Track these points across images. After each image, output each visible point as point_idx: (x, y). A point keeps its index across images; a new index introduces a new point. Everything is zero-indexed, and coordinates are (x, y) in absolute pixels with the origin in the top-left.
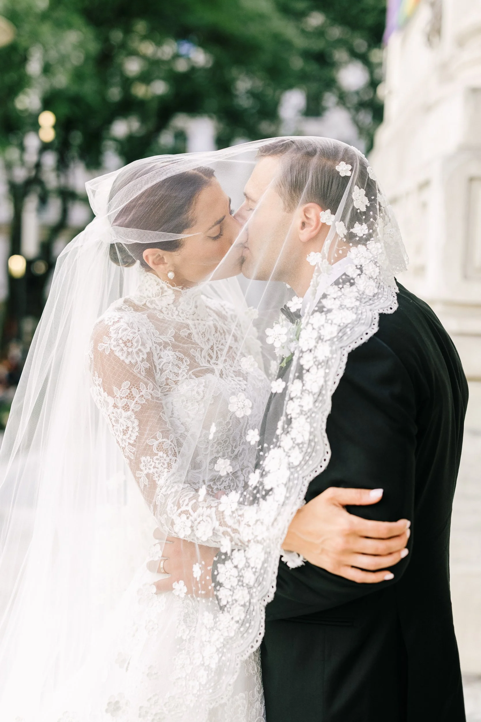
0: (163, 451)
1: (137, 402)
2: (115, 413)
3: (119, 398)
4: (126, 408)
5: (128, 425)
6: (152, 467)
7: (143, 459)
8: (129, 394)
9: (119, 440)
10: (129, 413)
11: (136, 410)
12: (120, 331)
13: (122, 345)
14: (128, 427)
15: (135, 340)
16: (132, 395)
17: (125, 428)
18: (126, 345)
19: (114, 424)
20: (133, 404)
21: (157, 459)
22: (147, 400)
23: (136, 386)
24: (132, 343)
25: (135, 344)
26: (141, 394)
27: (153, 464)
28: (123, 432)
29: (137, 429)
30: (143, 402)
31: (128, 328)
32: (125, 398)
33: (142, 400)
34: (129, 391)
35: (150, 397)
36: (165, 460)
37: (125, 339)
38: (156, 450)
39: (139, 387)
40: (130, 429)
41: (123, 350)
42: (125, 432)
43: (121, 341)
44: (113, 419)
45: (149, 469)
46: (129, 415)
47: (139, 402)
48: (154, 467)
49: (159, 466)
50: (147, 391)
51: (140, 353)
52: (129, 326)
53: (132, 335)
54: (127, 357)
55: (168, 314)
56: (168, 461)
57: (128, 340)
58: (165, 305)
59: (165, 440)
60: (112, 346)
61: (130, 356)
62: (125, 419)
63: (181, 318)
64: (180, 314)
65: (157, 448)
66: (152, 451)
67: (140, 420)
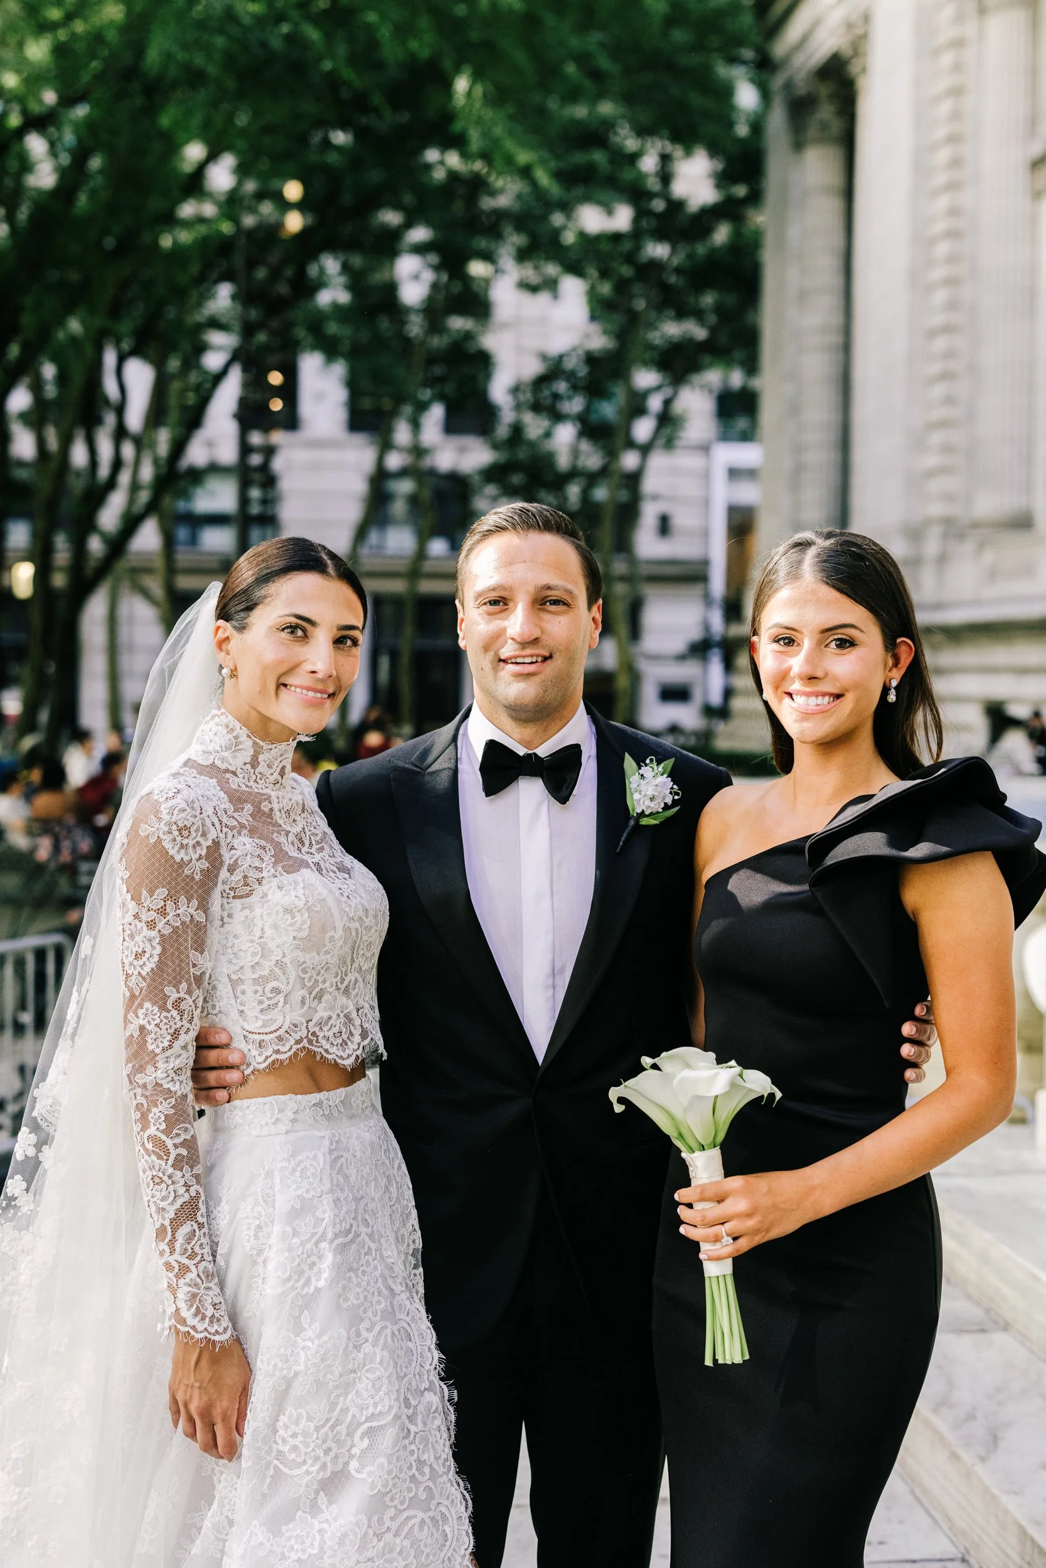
0: (179, 1010)
1: (168, 921)
2: (133, 925)
3: (146, 909)
4: (151, 925)
5: (146, 949)
6: (153, 1022)
7: (147, 1005)
8: (162, 908)
9: (127, 962)
10: (154, 933)
11: (164, 932)
12: (176, 812)
13: (176, 833)
14: (145, 952)
15: (195, 827)
16: (165, 910)
17: (140, 952)
18: (180, 834)
19: (127, 938)
20: (163, 923)
21: (166, 1017)
22: (183, 923)
23: (175, 900)
24: (189, 832)
25: (193, 834)
26: (178, 912)
27: (158, 1021)
28: (136, 955)
29: (156, 959)
30: (176, 924)
31: (187, 808)
32: (155, 911)
33: (177, 921)
34: (163, 903)
35: (188, 920)
36: (175, 1024)
37: (181, 825)
38: (171, 1003)
39: (178, 902)
40: (147, 955)
41: (175, 840)
42: (137, 956)
43: (174, 827)
44: (128, 932)
45: (149, 1022)
46: (152, 936)
47: (171, 922)
48: (157, 1025)
49: (164, 1028)
50: (187, 909)
51: (197, 848)
52: (188, 805)
53: (192, 819)
54: (178, 852)
55: (244, 778)
56: (178, 1026)
57: (185, 826)
58: (241, 764)
59: (187, 996)
60: (161, 832)
61: (183, 851)
62: (145, 940)
63: (259, 786)
64: (258, 780)
65: (173, 1004)
66: (165, 1003)
67: (164, 950)
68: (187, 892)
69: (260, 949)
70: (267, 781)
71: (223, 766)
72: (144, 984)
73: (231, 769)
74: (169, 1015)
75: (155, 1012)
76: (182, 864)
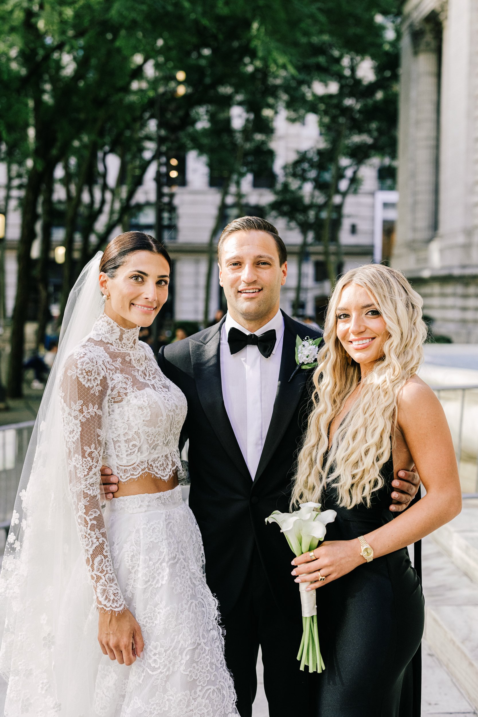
0: (91, 457)
1: (84, 415)
2: (68, 418)
3: (74, 410)
4: (76, 418)
5: (74, 429)
6: (79, 464)
7: (76, 455)
8: (81, 409)
9: (66, 435)
10: (78, 422)
11: (82, 421)
12: (84, 364)
13: (85, 374)
14: (74, 430)
15: (94, 371)
16: (82, 410)
17: (72, 430)
18: (87, 374)
19: (66, 425)
20: (82, 416)
21: (85, 461)
22: (91, 416)
23: (87, 405)
24: (91, 373)
25: (93, 374)
26: (89, 411)
27: (82, 463)
28: (70, 432)
29: (79, 433)
30: (88, 417)
31: (90, 362)
32: (77, 411)
33: (88, 415)
34: (81, 407)
35: (94, 414)
36: (90, 464)
37: (87, 370)
39: (88, 406)
40: (75, 432)
41: (84, 377)
43: (84, 371)
44: (66, 421)
45: (77, 464)
47: (86, 416)
48: (81, 465)
49: (84, 466)
50: (93, 409)
51: (96, 380)
52: (90, 361)
53: (92, 367)
54: (87, 383)
55: (116, 346)
56: (91, 465)
57: (89, 371)
58: (114, 340)
59: (95, 451)
60: (78, 374)
61: (89, 382)
62: (74, 425)
63: (124, 350)
64: (123, 347)
65: (88, 454)
66: (84, 454)
67: (82, 428)
68: (92, 401)
69: (127, 426)
70: (128, 346)
71: (106, 341)
72: (74, 446)
73: (110, 342)
74: (86, 460)
75: (80, 458)
76: (89, 388)
